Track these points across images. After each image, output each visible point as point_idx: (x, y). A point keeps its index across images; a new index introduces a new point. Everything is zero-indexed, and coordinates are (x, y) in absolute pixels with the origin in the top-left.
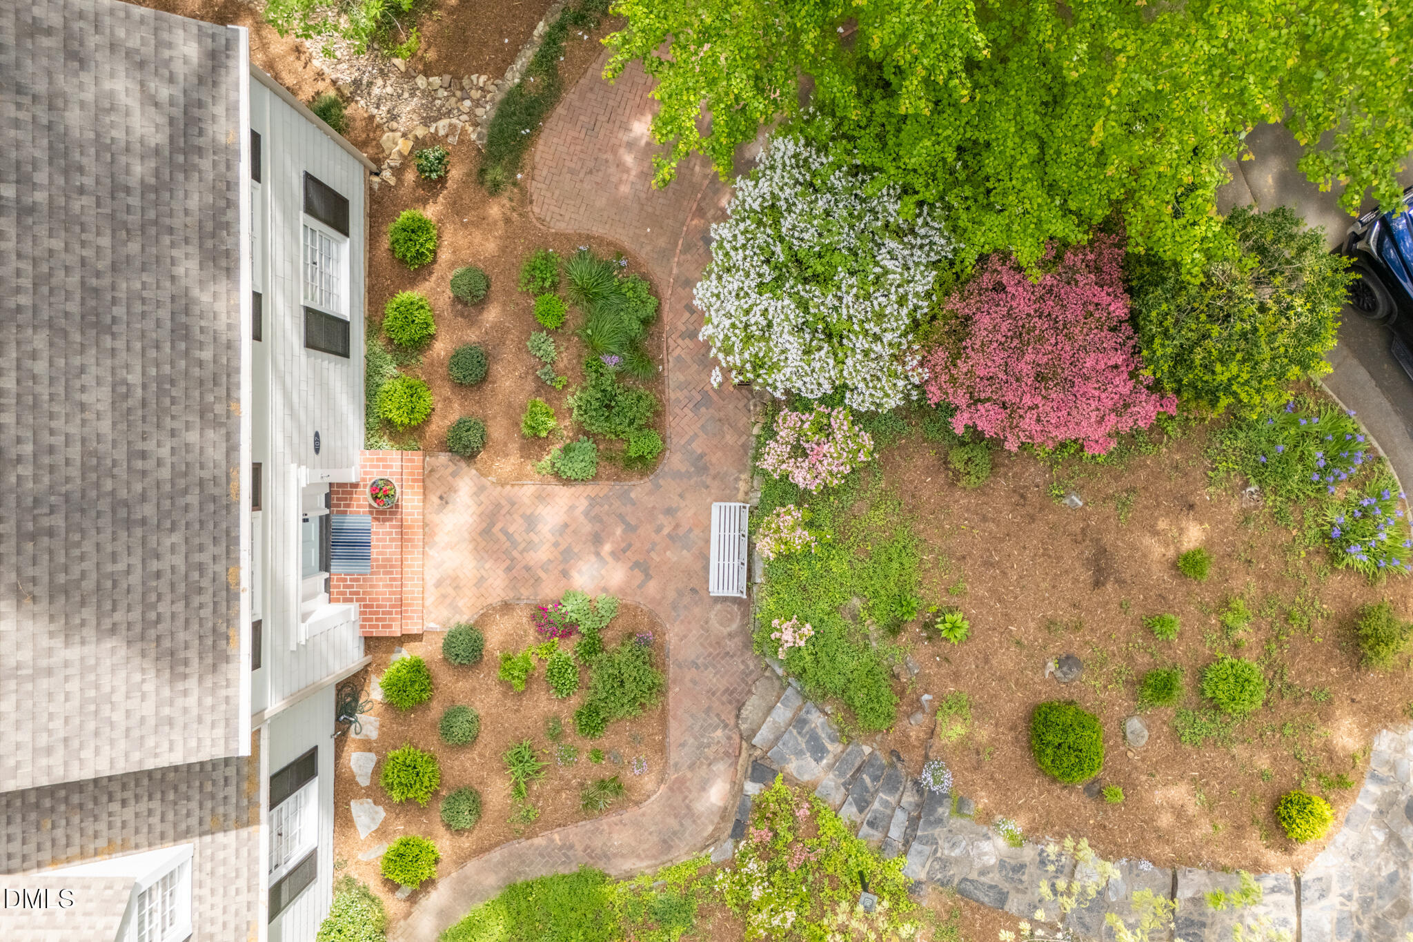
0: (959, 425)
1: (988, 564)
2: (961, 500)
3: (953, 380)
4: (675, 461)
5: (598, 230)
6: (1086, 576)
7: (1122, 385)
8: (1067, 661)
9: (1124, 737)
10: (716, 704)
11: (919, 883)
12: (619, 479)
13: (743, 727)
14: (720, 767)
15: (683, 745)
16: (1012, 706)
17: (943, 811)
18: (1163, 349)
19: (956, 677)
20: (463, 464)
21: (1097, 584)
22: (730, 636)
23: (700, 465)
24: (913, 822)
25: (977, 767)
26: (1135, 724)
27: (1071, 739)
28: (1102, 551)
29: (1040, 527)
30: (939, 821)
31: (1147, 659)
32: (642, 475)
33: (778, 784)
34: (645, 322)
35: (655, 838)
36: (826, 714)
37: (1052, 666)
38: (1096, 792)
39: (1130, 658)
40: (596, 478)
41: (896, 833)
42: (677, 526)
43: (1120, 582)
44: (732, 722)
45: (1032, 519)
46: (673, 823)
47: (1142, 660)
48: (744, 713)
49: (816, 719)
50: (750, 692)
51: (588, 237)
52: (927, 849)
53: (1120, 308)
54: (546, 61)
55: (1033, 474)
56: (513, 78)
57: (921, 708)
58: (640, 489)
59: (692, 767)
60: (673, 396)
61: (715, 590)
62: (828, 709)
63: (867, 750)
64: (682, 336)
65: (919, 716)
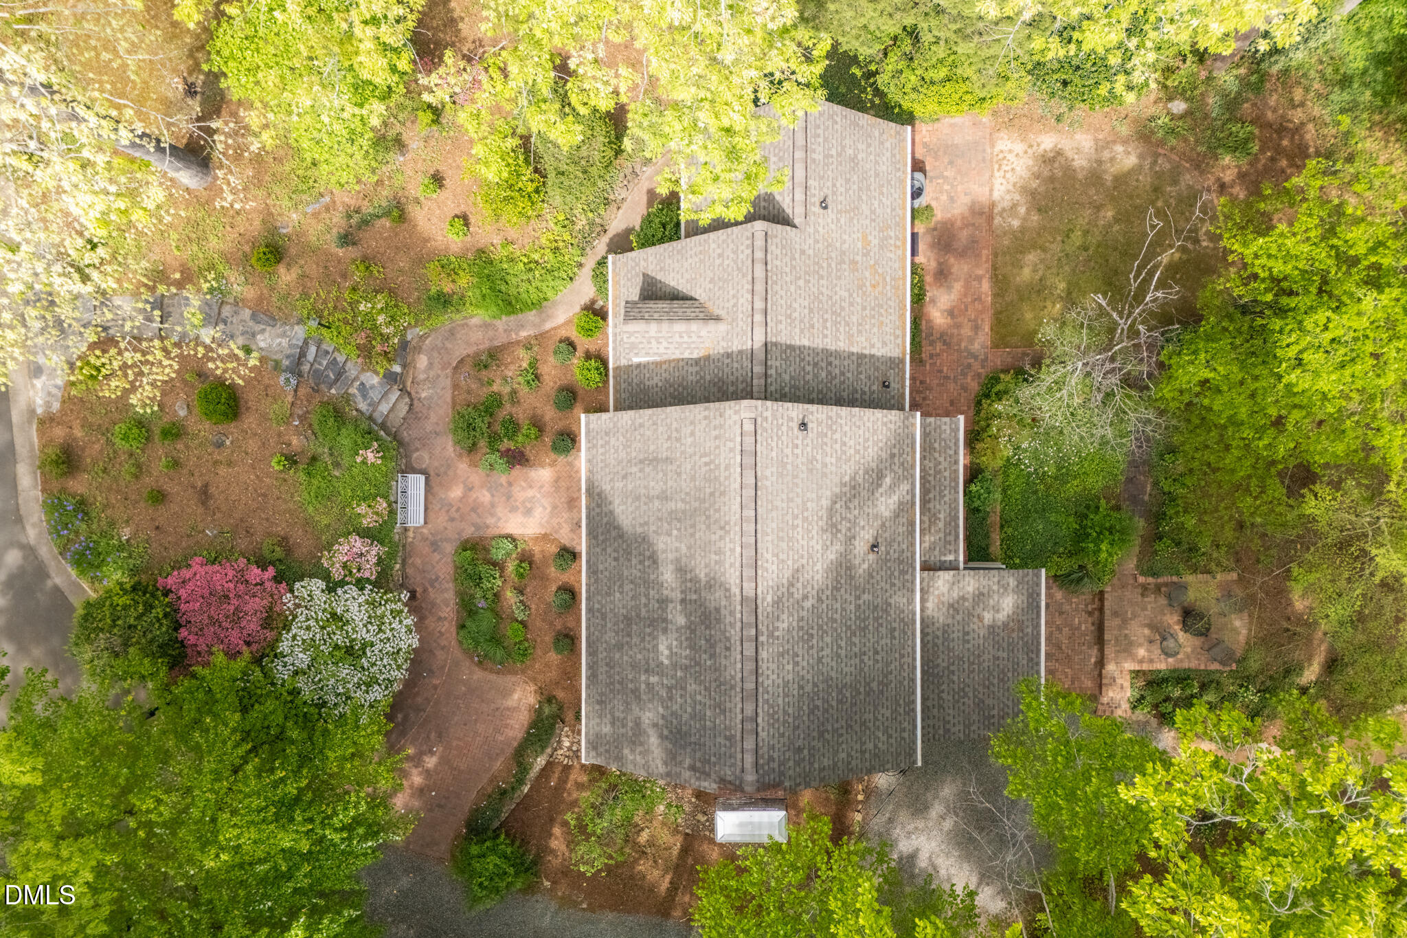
0: (271, 571)
1: (265, 495)
2: (280, 529)
3: (272, 596)
4: (449, 548)
5: (493, 677)
6: (212, 490)
7: (183, 593)
8: (220, 445)
9: (188, 406)
10: (425, 411)
11: (298, 324)
12: (481, 538)
13: (407, 400)
14: (422, 377)
15: (443, 388)
16: (249, 421)
17: (286, 363)
18: (158, 611)
19: (279, 435)
21: (206, 486)
22: (417, 450)
23: (435, 546)
24: (302, 354)
25: (267, 387)
26: (183, 413)
27: (211, 407)
28: (203, 503)
29: (237, 515)
30: (288, 357)
31: (178, 447)
32: (467, 541)
33: (382, 371)
34: (463, 626)
35: (458, 336)
36: (357, 410)
37: (228, 443)
38: (201, 375)
39: (187, 447)
40: (493, 538)
41: (312, 350)
42: (448, 511)
43: (194, 487)
44: (416, 402)
45: (242, 520)
46: (449, 345)
47: (180, 446)
48: (407, 408)
49: (363, 406)
50: (404, 419)
51: (498, 673)
52: (294, 342)
53: (183, 633)
54: (523, 769)
55: (243, 543)
56: (541, 761)
57: (299, 417)
58: (469, 532)
59: (439, 376)
60: (451, 585)
61: (422, 478)
62: (355, 413)
63: (333, 391)
64: (446, 618)
65: (300, 412)
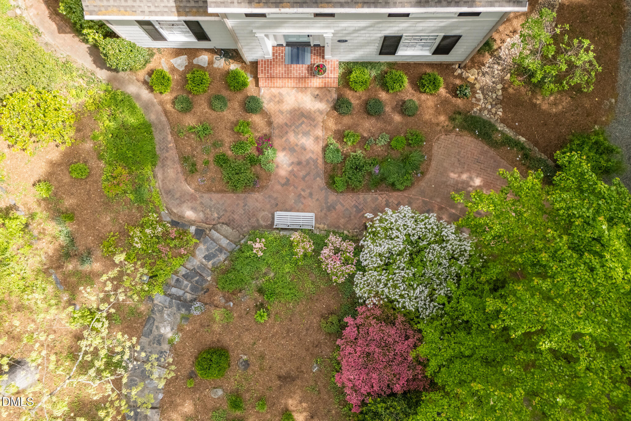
0: (348, 319)
1: (288, 331)
2: (315, 320)
3: (368, 318)
4: (332, 197)
5: (433, 164)
6: (283, 372)
7: (365, 389)
8: (247, 364)
9: (214, 388)
10: (228, 214)
11: (153, 300)
12: (325, 173)
13: (219, 226)
14: (201, 215)
15: (211, 200)
16: (228, 340)
17: (183, 311)
18: (380, 407)
19: (240, 317)
20: (332, 105)
21: (279, 377)
22: (258, 220)
23: (331, 208)
24: (178, 298)
25: (202, 326)
26: (220, 392)
27: (214, 366)
28: (293, 379)
29: (304, 353)
30: (179, 309)
31: (248, 398)
32: (327, 183)
33: (194, 240)
34: (393, 185)
35: (171, 187)
36: (224, 261)
37: (245, 357)
38: (191, 376)
39: (248, 391)
40: (326, 163)
41: (174, 290)
42: (305, 198)
43: (280, 387)
44: (221, 221)
45: (307, 350)
46: (178, 195)
47: (247, 396)
48: (224, 226)
49: (222, 257)
50: (233, 229)
51: (430, 160)
52: (167, 304)
53: (397, 388)
54: (508, 141)
55: (326, 351)
56: (501, 127)
57: (227, 302)
58: (320, 182)
59: (201, 203)
60: (361, 196)
61: (277, 214)
62: (226, 262)
63: (209, 278)
64: (387, 201)
65: (223, 301)
